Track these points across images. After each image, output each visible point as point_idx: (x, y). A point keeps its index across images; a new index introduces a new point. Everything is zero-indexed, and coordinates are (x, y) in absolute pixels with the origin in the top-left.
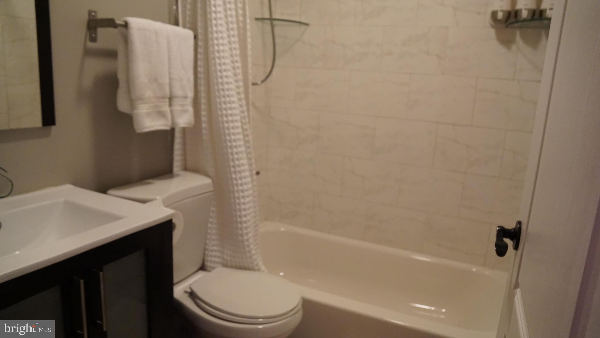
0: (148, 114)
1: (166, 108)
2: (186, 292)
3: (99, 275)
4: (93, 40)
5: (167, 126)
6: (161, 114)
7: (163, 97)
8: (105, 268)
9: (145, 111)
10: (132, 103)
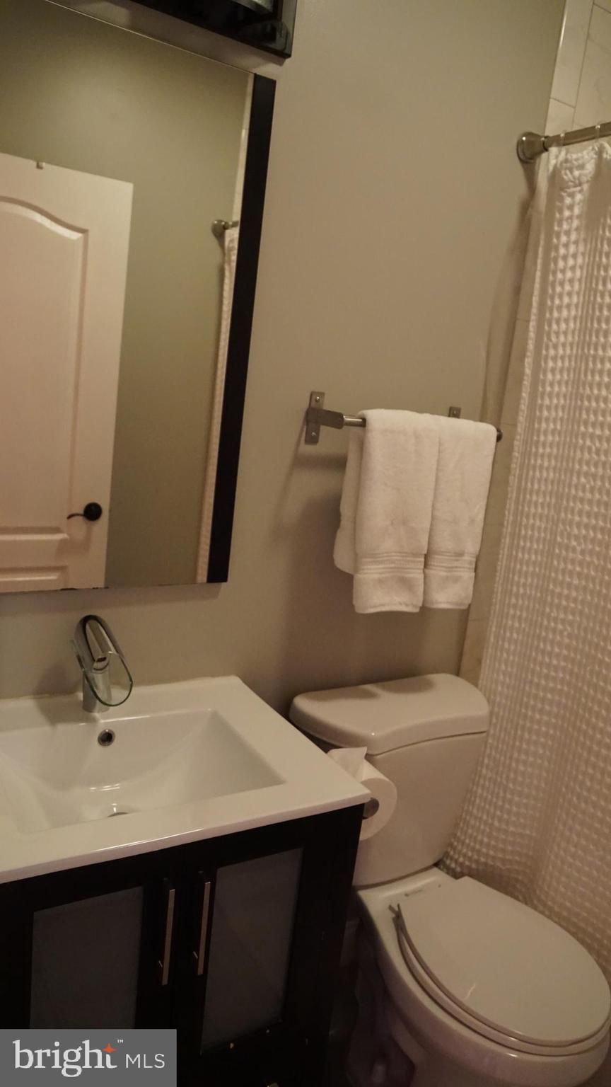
0: (381, 581)
1: (417, 575)
2: (391, 908)
3: (204, 886)
4: (312, 440)
5: (414, 606)
6: (406, 584)
7: (416, 555)
8: (221, 871)
9: (376, 576)
10: (356, 559)
